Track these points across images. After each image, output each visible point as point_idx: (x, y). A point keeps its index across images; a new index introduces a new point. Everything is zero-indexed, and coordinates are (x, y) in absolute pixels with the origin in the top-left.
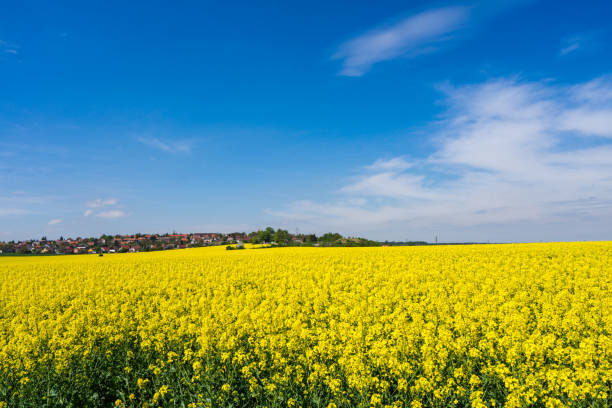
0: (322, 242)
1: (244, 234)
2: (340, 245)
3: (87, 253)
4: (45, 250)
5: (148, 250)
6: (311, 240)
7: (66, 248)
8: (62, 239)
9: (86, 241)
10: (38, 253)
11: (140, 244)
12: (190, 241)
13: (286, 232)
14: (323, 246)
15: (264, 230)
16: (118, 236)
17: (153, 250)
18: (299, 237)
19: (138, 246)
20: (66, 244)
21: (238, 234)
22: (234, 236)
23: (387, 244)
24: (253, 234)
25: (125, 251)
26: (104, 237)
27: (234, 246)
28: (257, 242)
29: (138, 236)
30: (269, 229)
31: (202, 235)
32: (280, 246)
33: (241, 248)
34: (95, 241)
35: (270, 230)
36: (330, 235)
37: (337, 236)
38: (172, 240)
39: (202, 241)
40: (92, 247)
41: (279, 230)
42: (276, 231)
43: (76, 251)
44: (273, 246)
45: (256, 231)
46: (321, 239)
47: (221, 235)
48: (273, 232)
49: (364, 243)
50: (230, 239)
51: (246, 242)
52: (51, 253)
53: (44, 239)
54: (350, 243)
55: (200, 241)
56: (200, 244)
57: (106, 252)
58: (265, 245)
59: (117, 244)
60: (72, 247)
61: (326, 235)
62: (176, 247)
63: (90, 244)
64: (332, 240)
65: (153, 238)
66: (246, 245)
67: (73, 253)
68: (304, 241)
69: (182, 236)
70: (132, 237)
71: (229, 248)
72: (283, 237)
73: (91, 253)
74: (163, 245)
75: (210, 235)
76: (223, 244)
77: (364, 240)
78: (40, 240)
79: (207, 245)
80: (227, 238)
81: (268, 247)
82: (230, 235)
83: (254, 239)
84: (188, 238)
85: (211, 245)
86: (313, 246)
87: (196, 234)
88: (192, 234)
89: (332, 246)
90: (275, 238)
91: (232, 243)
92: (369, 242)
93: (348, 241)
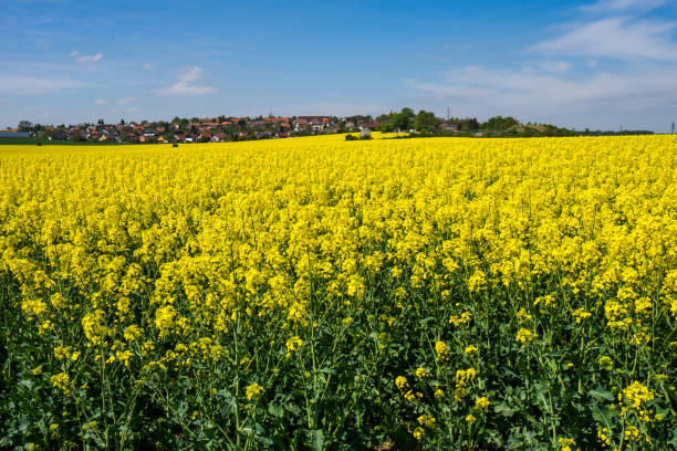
0: (487, 131)
1: (368, 118)
2: (515, 134)
3: (157, 142)
4: (103, 138)
5: (236, 139)
6: (469, 128)
7: (127, 134)
8: (123, 122)
9: (154, 126)
10: (96, 142)
11: (225, 131)
12: (293, 128)
13: (432, 115)
14: (488, 136)
15: (399, 112)
16: (195, 120)
17: (243, 139)
18: (451, 122)
19: (222, 134)
20: (129, 129)
21: (360, 118)
22: (355, 120)
23: (587, 133)
24: (383, 118)
25: (206, 140)
26: (177, 120)
27: (354, 134)
28: (389, 130)
29: (222, 119)
30: (404, 110)
31: (309, 119)
32: (423, 136)
33: (367, 138)
34: (166, 125)
35: (407, 113)
36: (500, 119)
37: (511, 122)
38: (268, 126)
39: (310, 128)
40: (162, 134)
41: (422, 112)
42: (416, 112)
43: (142, 139)
44: (413, 136)
45: (387, 113)
46: (485, 125)
47: (335, 119)
48: (412, 115)
49: (552, 131)
50: (349, 125)
51: (373, 130)
52: (111, 141)
53: (101, 122)
54: (530, 132)
55: (307, 127)
56: (307, 132)
57: (181, 141)
58: (401, 134)
59: (194, 131)
60: (138, 135)
61: (492, 121)
62: (273, 135)
63: (159, 129)
64: (502, 127)
65: (242, 122)
66: (373, 134)
67: (138, 142)
68: (459, 128)
69: (281, 120)
70: (214, 121)
71: (349, 138)
72: (427, 122)
73: (162, 142)
74: (256, 133)
75: (320, 119)
76: (340, 132)
77: (551, 127)
78: (96, 123)
79: (317, 133)
80: (344, 123)
81: (405, 137)
82: (348, 119)
83: (384, 124)
84: (290, 123)
85: (323, 133)
86: (473, 137)
87: (300, 118)
88: (295, 118)
89: (502, 136)
90: (416, 124)
91: (354, 131)
92: (560, 131)
93: (527, 129)
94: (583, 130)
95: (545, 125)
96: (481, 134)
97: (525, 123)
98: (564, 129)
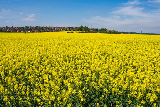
0: (100, 31)
1: (73, 27)
2: (106, 33)
3: (21, 32)
4: (7, 31)
5: (41, 32)
6: (96, 31)
7: (14, 30)
8: (12, 27)
9: (20, 28)
10: (6, 32)
11: (38, 30)
12: (55, 30)
13: (87, 27)
14: (101, 33)
15: (80, 26)
16: (31, 27)
17: (42, 32)
18: (92, 29)
20: (14, 29)
21: (71, 27)
22: (70, 28)
24: (76, 28)
25: (33, 32)
26: (26, 27)
27: (69, 32)
28: (77, 31)
29: (37, 27)
30: (81, 26)
31: (58, 27)
32: (85, 32)
33: (72, 32)
34: (23, 28)
36: (103, 29)
37: (106, 30)
38: (49, 29)
39: (59, 30)
40: (22, 30)
41: (85, 27)
42: (84, 27)
43: (17, 31)
44: (83, 32)
45: (77, 27)
46: (100, 30)
47: (65, 28)
48: (83, 27)
49: (115, 32)
50: (68, 29)
51: (74, 30)
52: (9, 32)
53: (7, 27)
54: (110, 32)
55: (58, 29)
56: (58, 31)
57: (27, 32)
58: (80, 32)
59: (30, 30)
60: (16, 30)
61: (101, 29)
62: (50, 31)
63: (22, 29)
64: (103, 31)
65: (42, 28)
66: (74, 32)
67: (16, 32)
68: (94, 31)
69: (52, 28)
70: (35, 27)
71: (68, 32)
72: (86, 29)
73: (22, 32)
74: (46, 30)
75: (61, 27)
76: (66, 31)
77: (115, 31)
78: (6, 27)
79: (60, 31)
80: (67, 29)
81: (81, 32)
82: (68, 28)
83: (76, 29)
84: (54, 28)
85: (62, 31)
86: (97, 33)
87: (56, 27)
88: (55, 27)
89: (104, 33)
90: (84, 29)
91: (69, 31)
92: (117, 32)
93: (109, 31)
94: (122, 32)
95: (113, 31)
96: (99, 32)
97: (109, 30)
98: (118, 32)
